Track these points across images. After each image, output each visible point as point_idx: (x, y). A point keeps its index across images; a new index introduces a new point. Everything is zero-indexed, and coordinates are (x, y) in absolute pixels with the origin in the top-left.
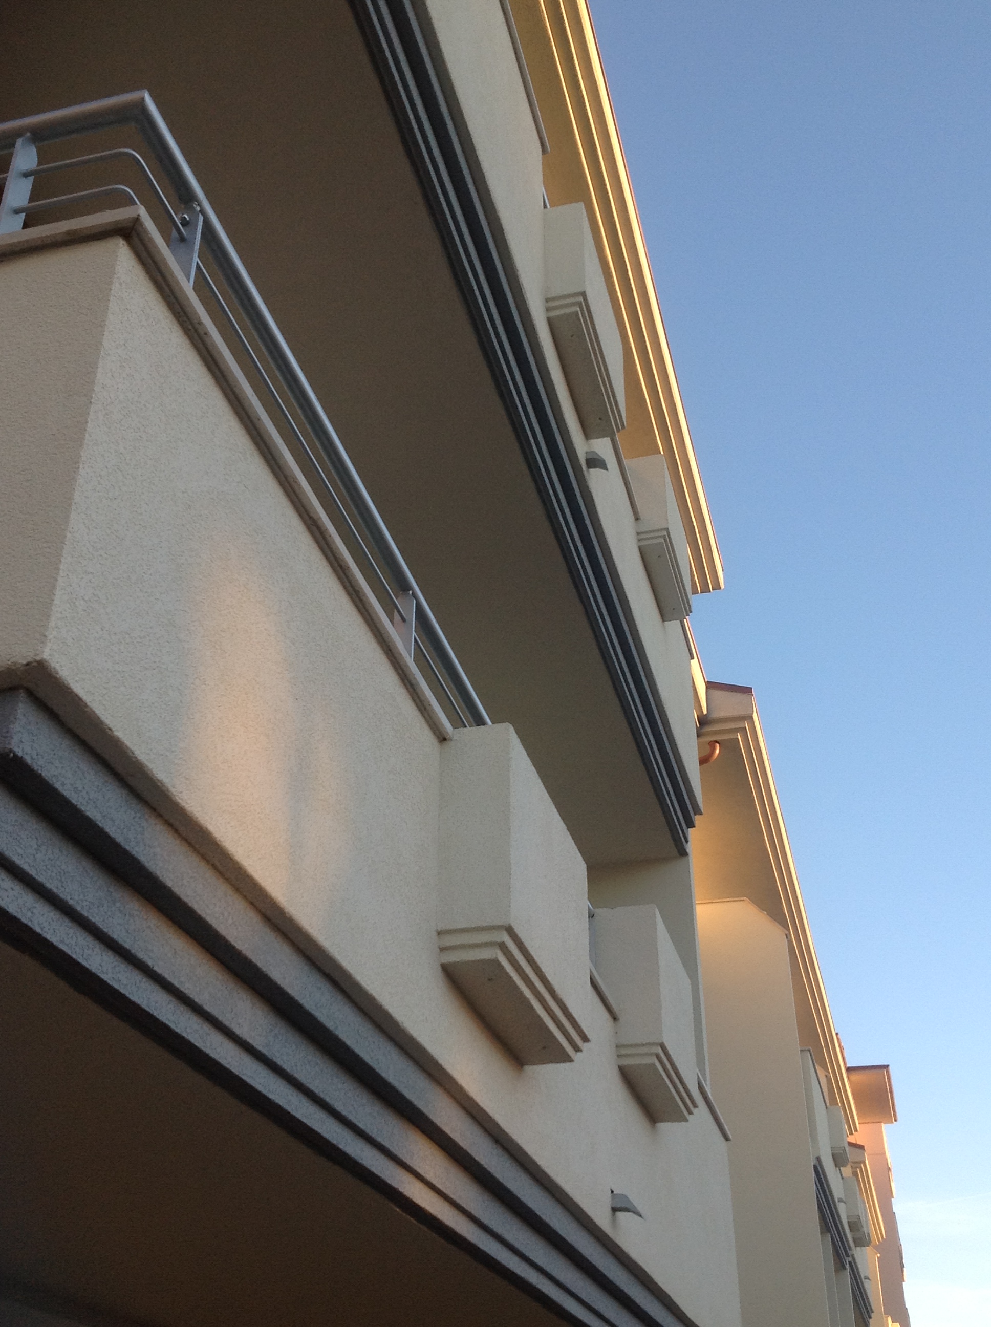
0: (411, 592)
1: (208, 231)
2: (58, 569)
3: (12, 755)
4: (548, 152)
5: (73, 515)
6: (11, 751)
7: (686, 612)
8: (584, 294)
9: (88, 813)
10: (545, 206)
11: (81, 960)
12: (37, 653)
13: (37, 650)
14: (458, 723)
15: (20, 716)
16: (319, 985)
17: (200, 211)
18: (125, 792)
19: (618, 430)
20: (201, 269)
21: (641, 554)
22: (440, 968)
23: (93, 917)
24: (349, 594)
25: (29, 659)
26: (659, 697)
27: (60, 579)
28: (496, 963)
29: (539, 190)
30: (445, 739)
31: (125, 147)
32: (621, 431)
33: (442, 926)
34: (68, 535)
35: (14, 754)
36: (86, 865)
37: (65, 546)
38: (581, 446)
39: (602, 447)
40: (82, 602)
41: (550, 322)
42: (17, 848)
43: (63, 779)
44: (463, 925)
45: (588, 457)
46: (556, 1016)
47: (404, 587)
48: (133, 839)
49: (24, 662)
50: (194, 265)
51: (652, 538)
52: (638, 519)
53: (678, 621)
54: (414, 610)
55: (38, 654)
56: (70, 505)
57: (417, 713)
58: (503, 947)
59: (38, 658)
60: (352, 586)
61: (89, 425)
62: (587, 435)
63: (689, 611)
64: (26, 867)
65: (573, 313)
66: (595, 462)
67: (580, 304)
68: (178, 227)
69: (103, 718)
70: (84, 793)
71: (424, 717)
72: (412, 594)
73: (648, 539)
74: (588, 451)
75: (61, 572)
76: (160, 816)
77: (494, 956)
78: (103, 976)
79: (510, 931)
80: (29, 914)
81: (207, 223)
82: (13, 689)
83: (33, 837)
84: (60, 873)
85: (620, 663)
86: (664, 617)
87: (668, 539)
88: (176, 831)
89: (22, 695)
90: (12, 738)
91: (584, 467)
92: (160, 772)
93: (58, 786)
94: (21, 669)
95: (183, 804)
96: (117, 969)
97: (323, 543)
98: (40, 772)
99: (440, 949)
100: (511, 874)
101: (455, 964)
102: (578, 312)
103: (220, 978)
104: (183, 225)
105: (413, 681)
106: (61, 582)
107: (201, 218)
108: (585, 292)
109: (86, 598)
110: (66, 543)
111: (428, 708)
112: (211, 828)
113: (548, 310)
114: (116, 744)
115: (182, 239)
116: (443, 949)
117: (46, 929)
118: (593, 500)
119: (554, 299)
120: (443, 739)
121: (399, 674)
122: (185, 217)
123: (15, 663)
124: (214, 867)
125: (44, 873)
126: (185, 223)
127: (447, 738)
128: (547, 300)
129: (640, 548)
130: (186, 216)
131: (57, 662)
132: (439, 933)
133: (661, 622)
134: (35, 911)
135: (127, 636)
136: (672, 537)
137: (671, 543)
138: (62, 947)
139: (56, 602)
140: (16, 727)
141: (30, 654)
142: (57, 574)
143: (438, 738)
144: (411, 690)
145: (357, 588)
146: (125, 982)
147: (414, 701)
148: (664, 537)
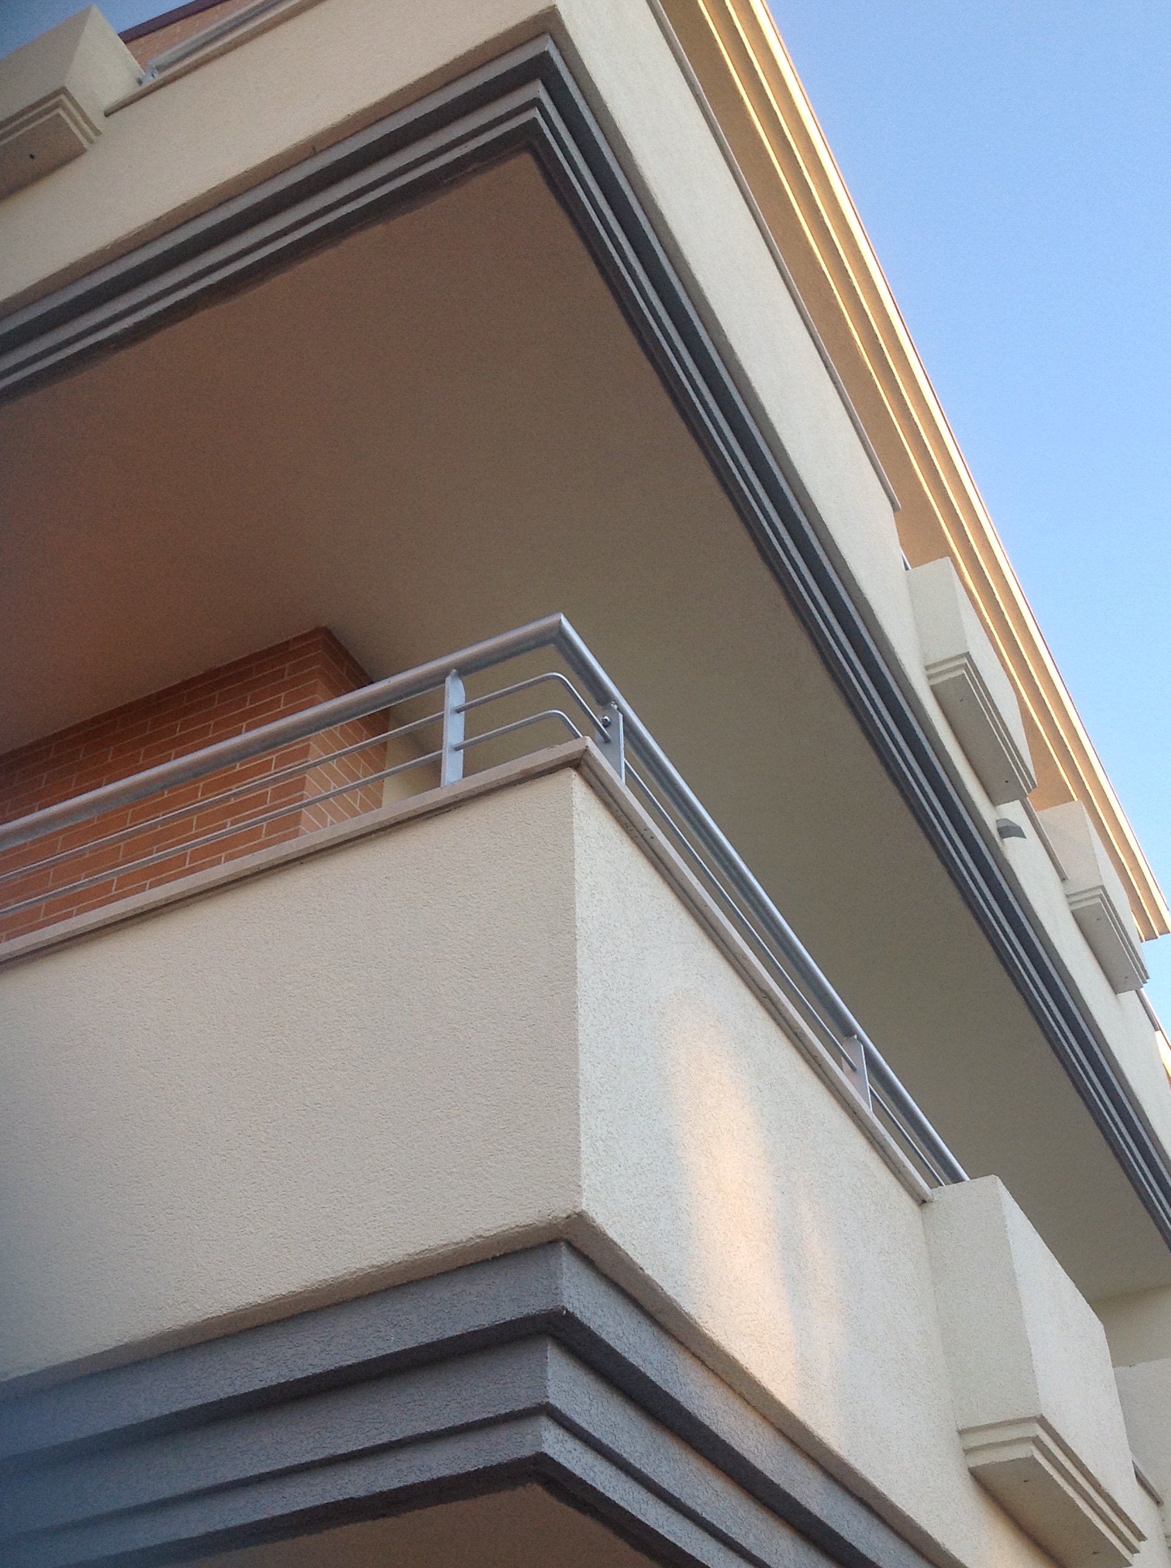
0: (856, 1037)
1: (630, 731)
2: (578, 1114)
3: (565, 1312)
4: (899, 509)
5: (581, 1056)
6: (564, 1308)
7: (1142, 978)
8: (968, 655)
9: (631, 1360)
10: (907, 569)
11: (640, 1517)
12: (576, 1204)
13: (575, 1201)
14: (935, 1183)
15: (565, 1270)
16: (855, 1512)
17: (618, 709)
18: (656, 1330)
19: (1029, 791)
20: (629, 768)
21: (1076, 920)
22: (968, 1473)
23: (645, 1468)
24: (807, 1061)
25: (569, 1212)
26: (1129, 1087)
27: (581, 1124)
28: (1032, 1461)
29: (898, 554)
30: (924, 1202)
31: (550, 672)
32: (1033, 790)
33: (963, 1424)
34: (581, 1077)
35: (567, 1311)
36: (631, 1412)
37: (580, 1090)
38: (990, 815)
39: (1013, 812)
40: (601, 1142)
41: (934, 690)
42: (576, 1406)
43: (608, 1328)
44: (986, 1421)
45: (1001, 826)
46: (1105, 1514)
47: (848, 1031)
48: (670, 1380)
49: (565, 1215)
50: (623, 766)
51: (1086, 899)
52: (1064, 879)
53: (1134, 992)
54: (864, 1057)
55: (577, 1206)
56: (577, 1046)
57: (891, 1177)
58: (1037, 1441)
59: (577, 1210)
60: (809, 1052)
61: (578, 962)
62: (994, 801)
63: (1145, 977)
64: (585, 1425)
65: (959, 676)
66: (1009, 830)
67: (965, 666)
68: (601, 728)
69: (635, 1259)
70: (625, 1340)
71: (899, 1180)
72: (858, 1038)
73: (1079, 901)
74: (998, 818)
75: (581, 1116)
76: (687, 1349)
77: (1029, 1455)
78: (660, 1531)
79: (1043, 1422)
80: (592, 1474)
81: (627, 721)
82: (553, 1242)
83: (586, 1392)
84: (611, 1426)
85: (1076, 1055)
86: (1116, 989)
87: (1105, 898)
88: (703, 1363)
89: (564, 1248)
90: (563, 1294)
91: (997, 838)
92: (688, 1305)
93: (604, 1336)
94: (562, 1223)
95: (710, 1334)
96: (670, 1520)
97: (776, 1014)
98: (588, 1325)
99: (964, 1451)
100: (1031, 1355)
101: (983, 1467)
102: (964, 675)
103: (761, 1517)
104: (605, 726)
105: (883, 1143)
106: (583, 1128)
107: (621, 716)
108: (968, 652)
109: (603, 1137)
110: (580, 1086)
111: (902, 1169)
112: (737, 1356)
113: (929, 677)
114: (648, 1284)
115: (607, 741)
116: (968, 1451)
117: (607, 1488)
118: (1015, 875)
119: (935, 665)
120: (922, 1202)
121: (868, 1138)
122: (606, 720)
123: (556, 1218)
124: (740, 1395)
125: (599, 1428)
126: (607, 724)
127: (926, 1200)
128: (927, 668)
129: (1073, 913)
130: (606, 717)
131: (593, 1211)
132: (961, 1433)
133: (1113, 995)
134: (596, 1469)
135: (639, 1166)
136: (1110, 894)
137: (1109, 901)
138: (622, 1504)
139: (583, 1149)
140: (564, 1282)
141: (568, 1206)
142: (579, 1119)
143: (917, 1200)
144: (882, 1152)
145: (814, 1054)
146: (680, 1535)
147: (886, 1163)
148: (1100, 896)
